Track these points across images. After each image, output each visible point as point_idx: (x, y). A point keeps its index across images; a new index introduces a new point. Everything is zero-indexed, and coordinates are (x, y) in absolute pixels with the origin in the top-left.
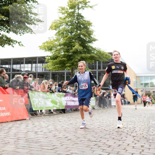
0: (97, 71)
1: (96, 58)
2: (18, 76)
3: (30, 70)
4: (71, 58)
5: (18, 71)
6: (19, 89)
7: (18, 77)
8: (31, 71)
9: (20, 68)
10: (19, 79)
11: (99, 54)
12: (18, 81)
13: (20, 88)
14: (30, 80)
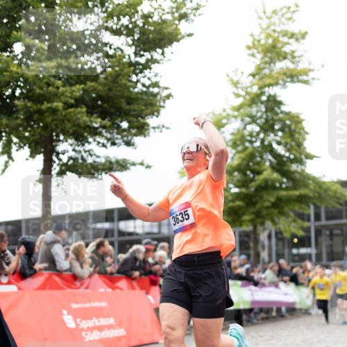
0: (312, 225)
1: (310, 198)
2: (135, 247)
3: (155, 230)
4: (254, 200)
5: (130, 234)
6: (139, 278)
7: (134, 252)
8: (159, 233)
9: (135, 227)
10: (137, 255)
11: (317, 189)
12: (136, 259)
13: (140, 275)
14: (161, 257)
